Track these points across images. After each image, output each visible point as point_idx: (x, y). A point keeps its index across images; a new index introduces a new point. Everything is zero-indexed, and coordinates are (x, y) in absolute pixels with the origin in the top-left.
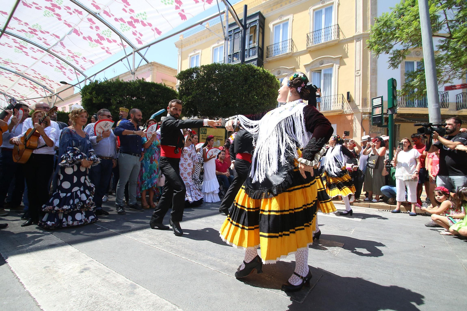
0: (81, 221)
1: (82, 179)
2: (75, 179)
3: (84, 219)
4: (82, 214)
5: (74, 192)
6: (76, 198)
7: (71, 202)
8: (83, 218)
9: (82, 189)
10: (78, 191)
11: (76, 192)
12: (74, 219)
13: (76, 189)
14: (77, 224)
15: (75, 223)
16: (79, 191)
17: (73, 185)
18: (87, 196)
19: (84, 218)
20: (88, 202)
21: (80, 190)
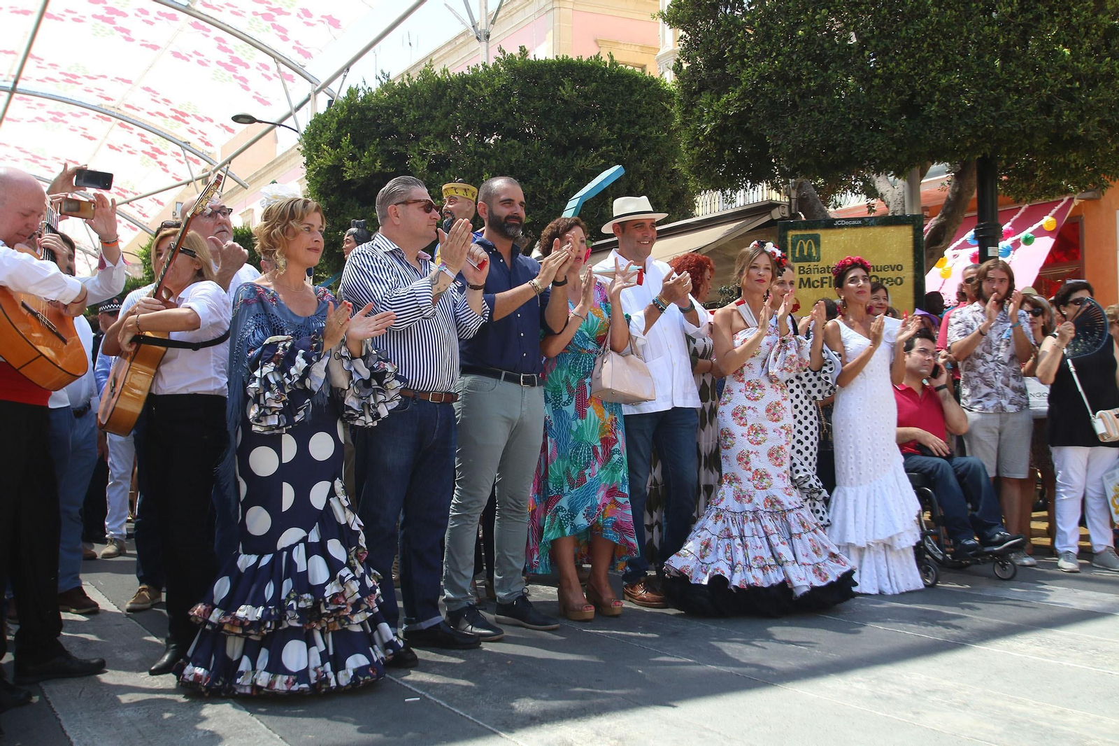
0: (303, 675)
1: (318, 495)
2: (288, 495)
3: (315, 669)
4: (310, 643)
5: (283, 549)
6: (286, 578)
7: (269, 591)
8: (312, 666)
9: (314, 537)
10: (297, 544)
11: (290, 549)
12: (276, 666)
13: (291, 536)
14: (285, 688)
15: (281, 684)
16: (302, 546)
17: (281, 522)
18: (333, 565)
19: (319, 663)
20: (331, 590)
21: (304, 540)
